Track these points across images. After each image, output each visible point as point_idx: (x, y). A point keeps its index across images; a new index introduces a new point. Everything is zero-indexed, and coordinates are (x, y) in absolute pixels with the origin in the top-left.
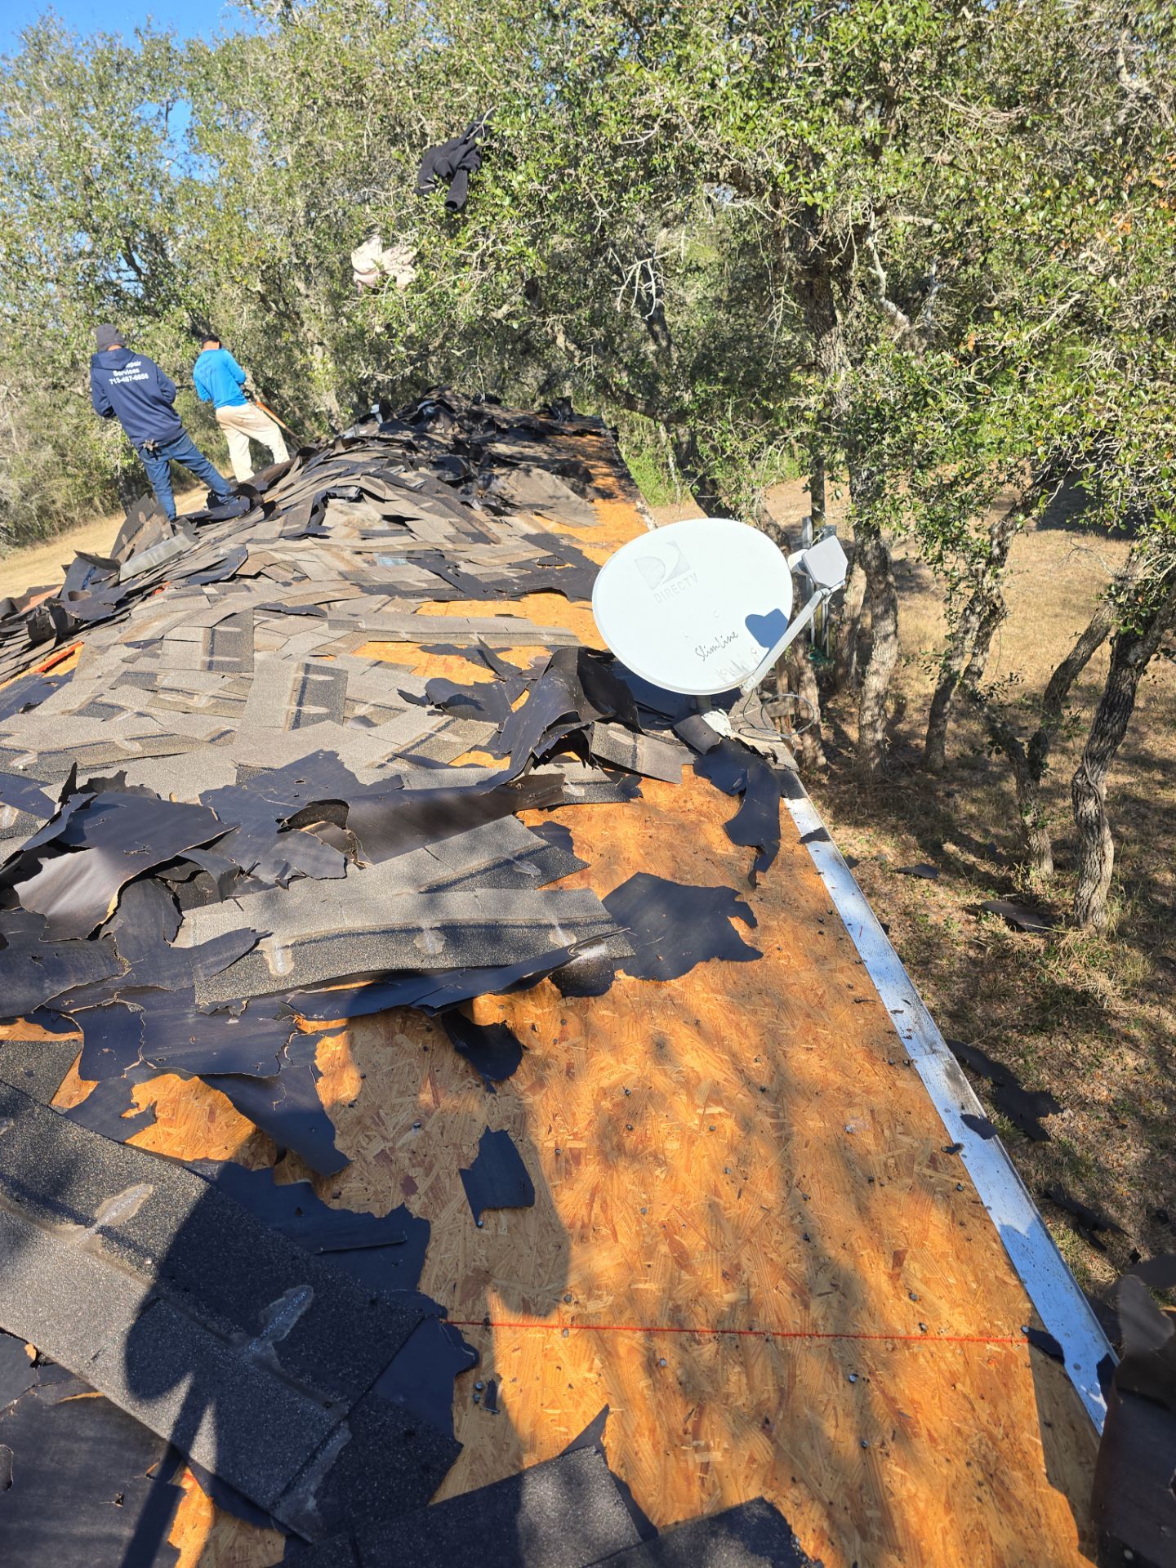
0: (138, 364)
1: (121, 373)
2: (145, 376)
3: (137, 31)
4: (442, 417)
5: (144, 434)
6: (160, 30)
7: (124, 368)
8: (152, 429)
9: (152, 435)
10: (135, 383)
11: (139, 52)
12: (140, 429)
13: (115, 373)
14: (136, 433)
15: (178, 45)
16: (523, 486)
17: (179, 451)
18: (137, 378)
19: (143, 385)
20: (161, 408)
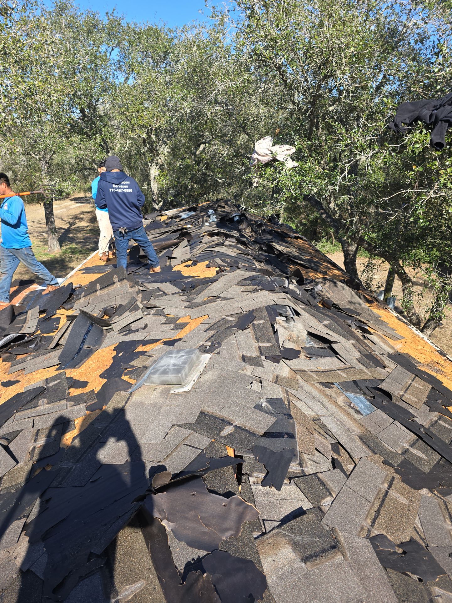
0: (128, 182)
1: (117, 186)
2: (131, 191)
3: (107, 13)
4: (244, 223)
5: (120, 223)
6: (117, 15)
7: (119, 184)
8: (126, 220)
9: (125, 224)
10: (124, 194)
11: (106, 22)
12: (119, 219)
13: (114, 186)
14: (116, 222)
15: (124, 23)
16: (333, 292)
17: (137, 235)
18: (125, 190)
19: (127, 195)
20: (134, 209)
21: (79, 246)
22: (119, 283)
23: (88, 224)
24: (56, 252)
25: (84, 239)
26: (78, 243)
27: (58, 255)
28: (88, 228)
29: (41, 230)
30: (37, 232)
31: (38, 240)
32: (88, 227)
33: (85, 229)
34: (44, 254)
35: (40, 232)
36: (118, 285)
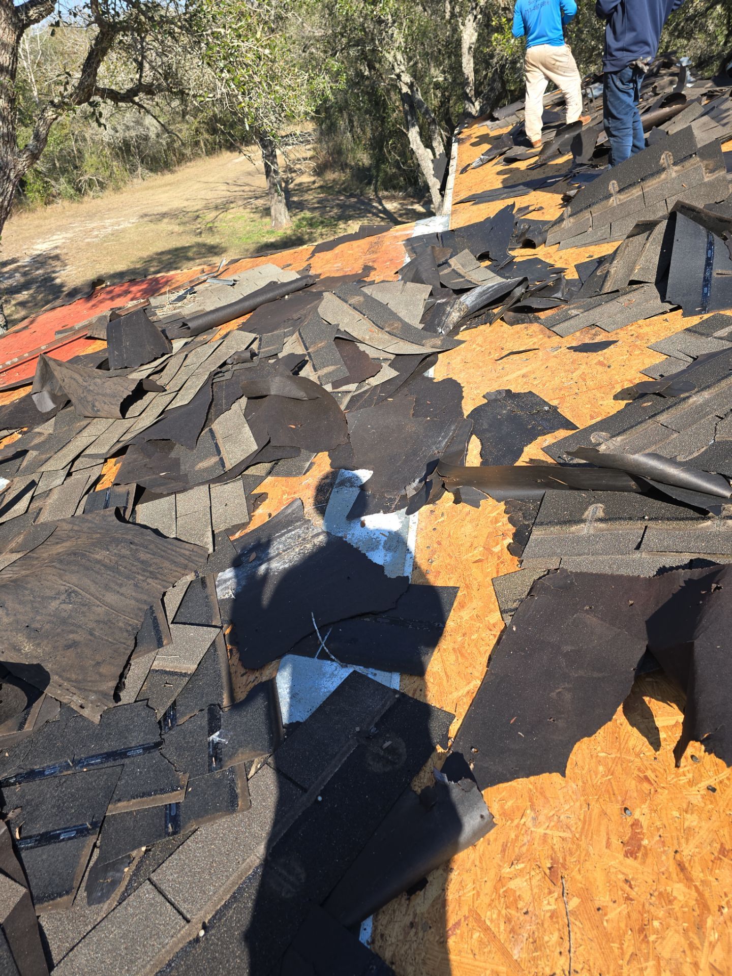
21: (317, 214)
22: (676, 168)
23: (312, 179)
24: (285, 226)
25: (318, 203)
26: (313, 210)
27: (289, 232)
28: (316, 185)
29: (245, 195)
30: (240, 199)
31: (248, 210)
32: (314, 182)
33: (313, 187)
34: (268, 232)
35: (245, 199)
36: (673, 172)
